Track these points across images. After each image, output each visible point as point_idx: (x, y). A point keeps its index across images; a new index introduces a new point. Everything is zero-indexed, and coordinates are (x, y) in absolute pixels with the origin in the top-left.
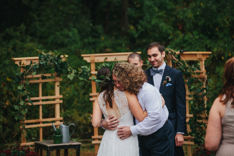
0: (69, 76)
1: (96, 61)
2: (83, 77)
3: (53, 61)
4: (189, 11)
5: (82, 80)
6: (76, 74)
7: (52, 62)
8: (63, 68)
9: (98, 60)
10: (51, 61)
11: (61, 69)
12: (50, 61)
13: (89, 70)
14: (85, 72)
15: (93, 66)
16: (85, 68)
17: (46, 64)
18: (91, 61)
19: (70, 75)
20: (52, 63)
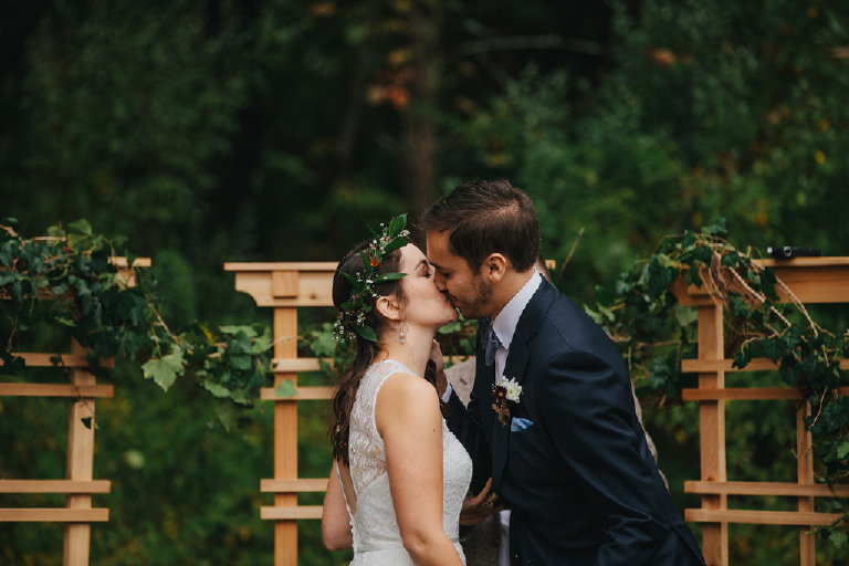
0: (149, 370)
1: (304, 301)
2: (230, 386)
3: (66, 279)
4: (755, 189)
5: (222, 400)
6: (194, 362)
7: (58, 283)
8: (117, 322)
9: (313, 297)
10: (55, 276)
11: (110, 329)
12: (50, 275)
13: (263, 344)
14: (242, 354)
15: (286, 329)
16: (240, 336)
17: (27, 286)
18: (276, 298)
19: (159, 366)
20: (59, 290)
